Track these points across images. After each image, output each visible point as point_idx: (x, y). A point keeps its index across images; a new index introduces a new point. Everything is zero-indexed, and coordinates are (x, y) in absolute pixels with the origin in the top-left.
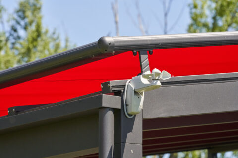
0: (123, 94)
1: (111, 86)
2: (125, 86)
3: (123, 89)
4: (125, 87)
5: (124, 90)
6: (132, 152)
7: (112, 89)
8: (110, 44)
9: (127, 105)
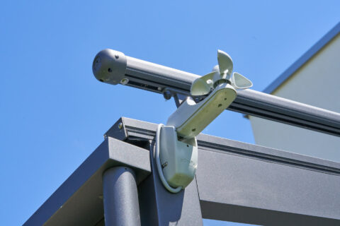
0: (153, 147)
1: (125, 125)
2: (155, 132)
3: (152, 138)
7: (127, 133)
9: (163, 167)
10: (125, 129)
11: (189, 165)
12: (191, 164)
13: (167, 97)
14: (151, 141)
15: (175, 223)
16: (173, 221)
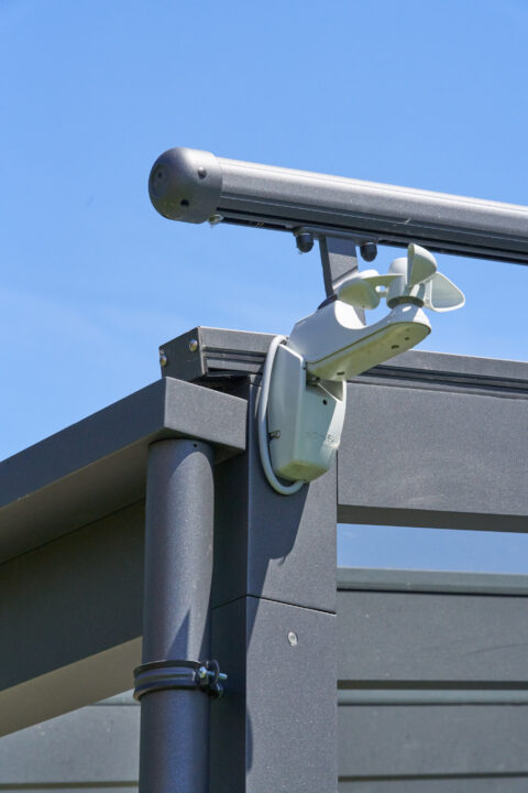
0: (255, 391)
1: (203, 346)
2: (264, 356)
3: (256, 368)
4: (263, 364)
5: (260, 374)
6: (294, 642)
7: (206, 364)
8: (202, 175)
9: (270, 437)
10: (202, 355)
11: (322, 444)
12: (326, 442)
13: (304, 246)
14: (253, 377)
15: (279, 560)
16: (275, 557)
